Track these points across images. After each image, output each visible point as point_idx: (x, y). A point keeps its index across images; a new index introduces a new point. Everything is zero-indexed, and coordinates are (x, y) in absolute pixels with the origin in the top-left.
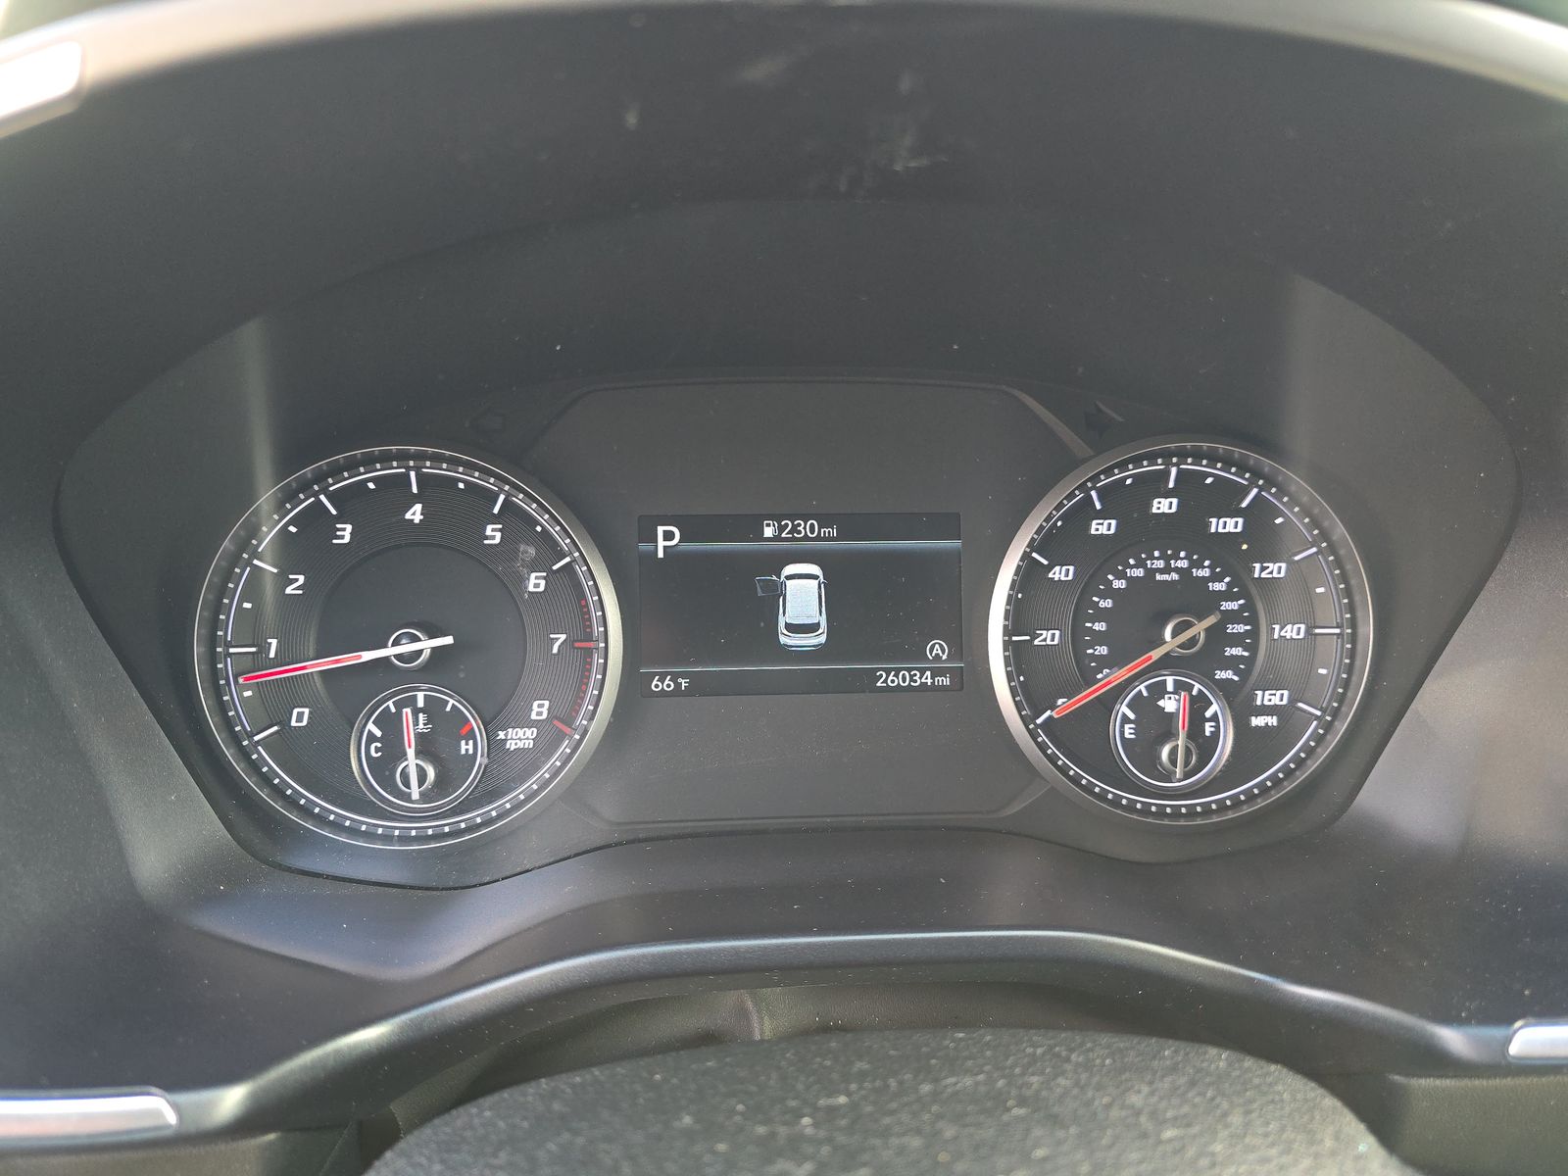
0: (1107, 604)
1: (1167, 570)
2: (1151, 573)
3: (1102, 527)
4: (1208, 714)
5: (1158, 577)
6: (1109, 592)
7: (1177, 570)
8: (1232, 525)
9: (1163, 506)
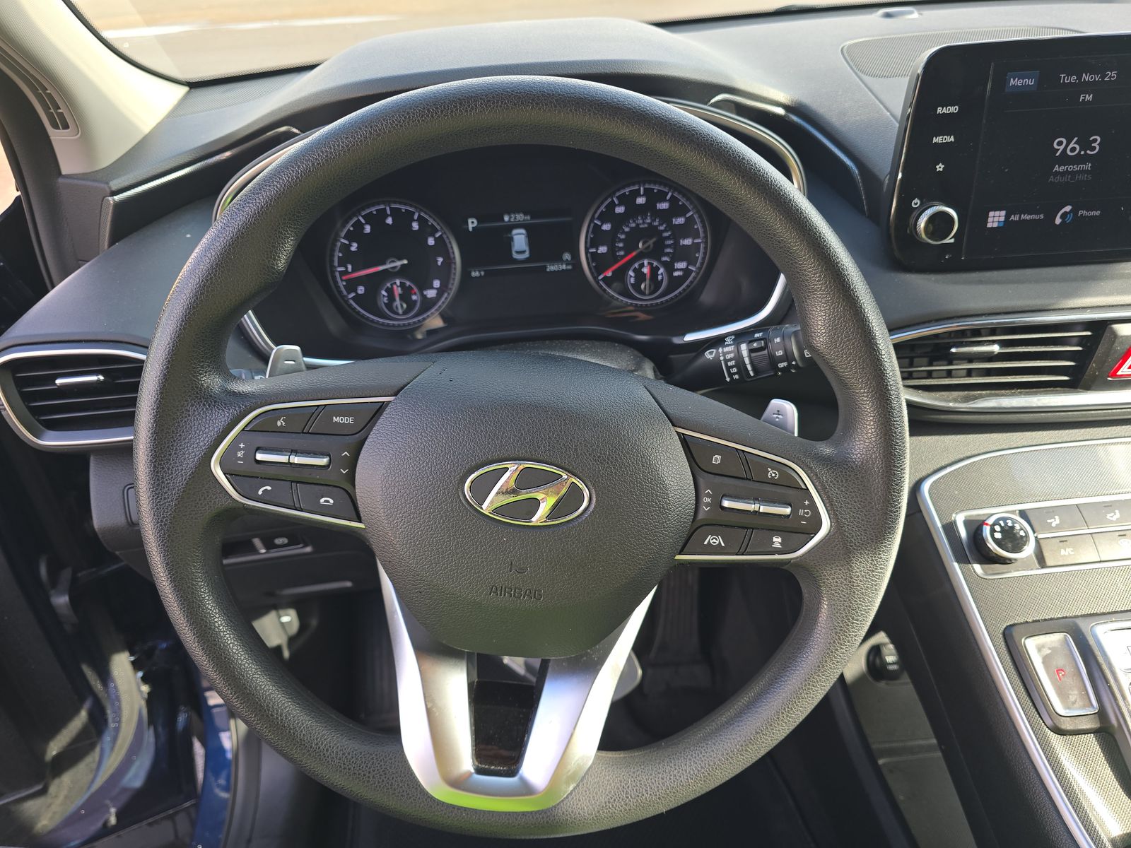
0: (623, 237)
1: (644, 223)
2: (638, 225)
3: (620, 210)
4: (659, 272)
5: (640, 226)
6: (624, 232)
7: (647, 223)
8: (665, 206)
9: (640, 201)
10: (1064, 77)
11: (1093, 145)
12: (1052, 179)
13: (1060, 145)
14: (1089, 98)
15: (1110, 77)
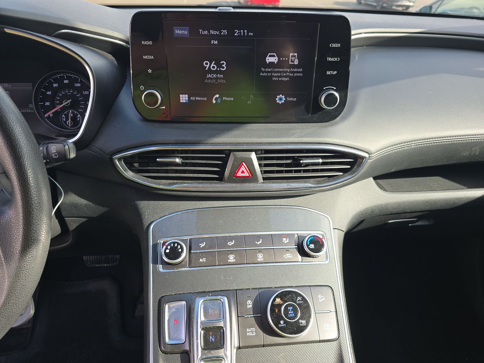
0: (58, 98)
1: (69, 92)
3: (55, 85)
4: (78, 117)
5: (67, 94)
6: (59, 96)
7: (71, 93)
8: (78, 85)
9: (66, 82)
10: (201, 31)
11: (223, 66)
12: (206, 81)
13: (207, 64)
14: (216, 42)
15: (224, 33)
